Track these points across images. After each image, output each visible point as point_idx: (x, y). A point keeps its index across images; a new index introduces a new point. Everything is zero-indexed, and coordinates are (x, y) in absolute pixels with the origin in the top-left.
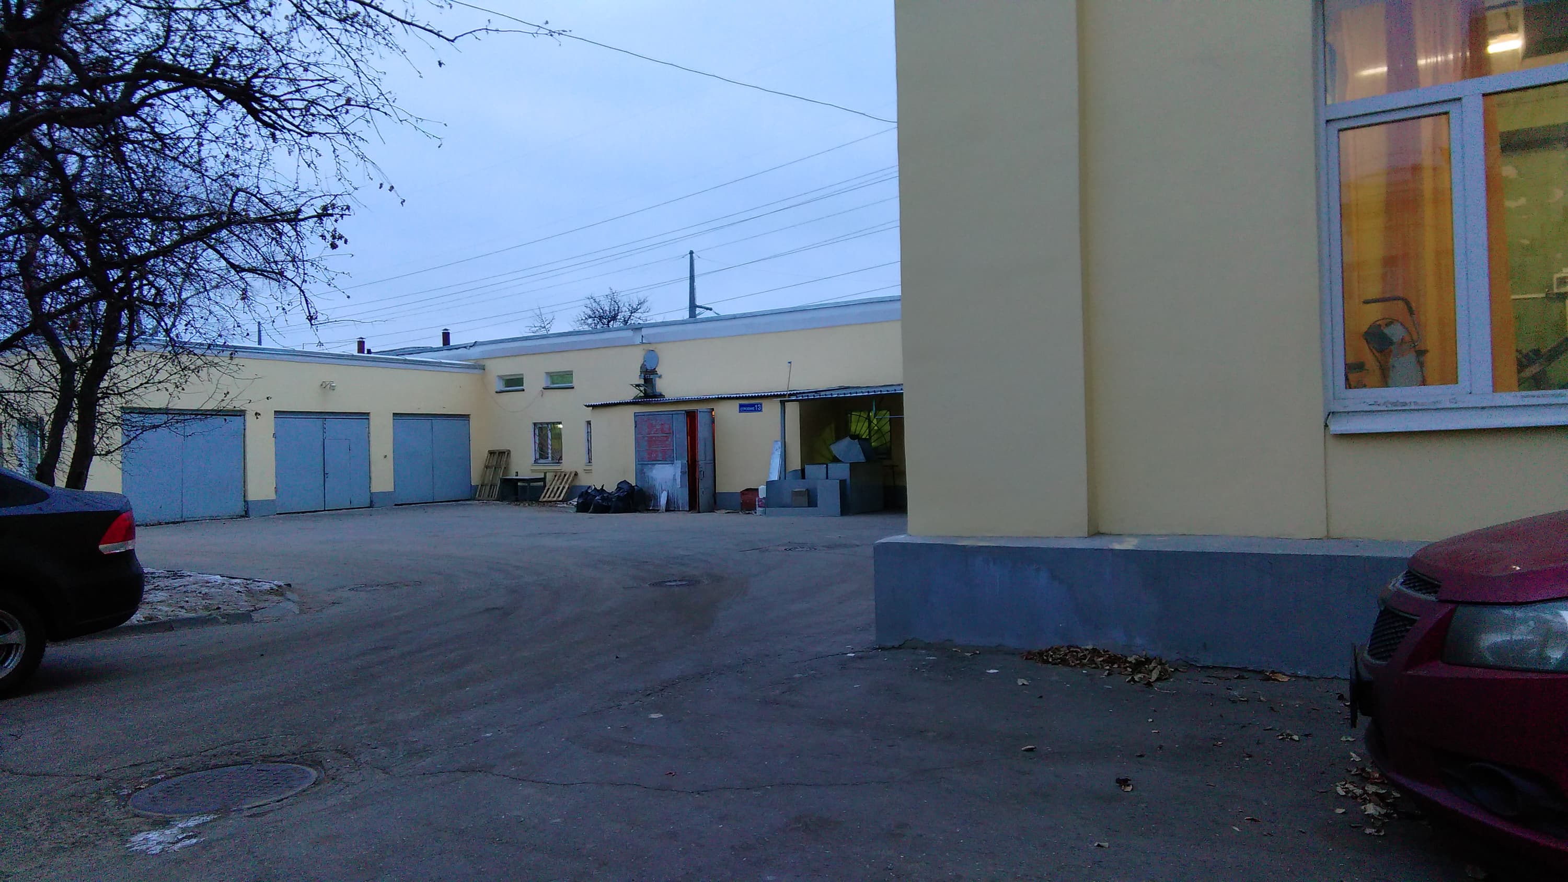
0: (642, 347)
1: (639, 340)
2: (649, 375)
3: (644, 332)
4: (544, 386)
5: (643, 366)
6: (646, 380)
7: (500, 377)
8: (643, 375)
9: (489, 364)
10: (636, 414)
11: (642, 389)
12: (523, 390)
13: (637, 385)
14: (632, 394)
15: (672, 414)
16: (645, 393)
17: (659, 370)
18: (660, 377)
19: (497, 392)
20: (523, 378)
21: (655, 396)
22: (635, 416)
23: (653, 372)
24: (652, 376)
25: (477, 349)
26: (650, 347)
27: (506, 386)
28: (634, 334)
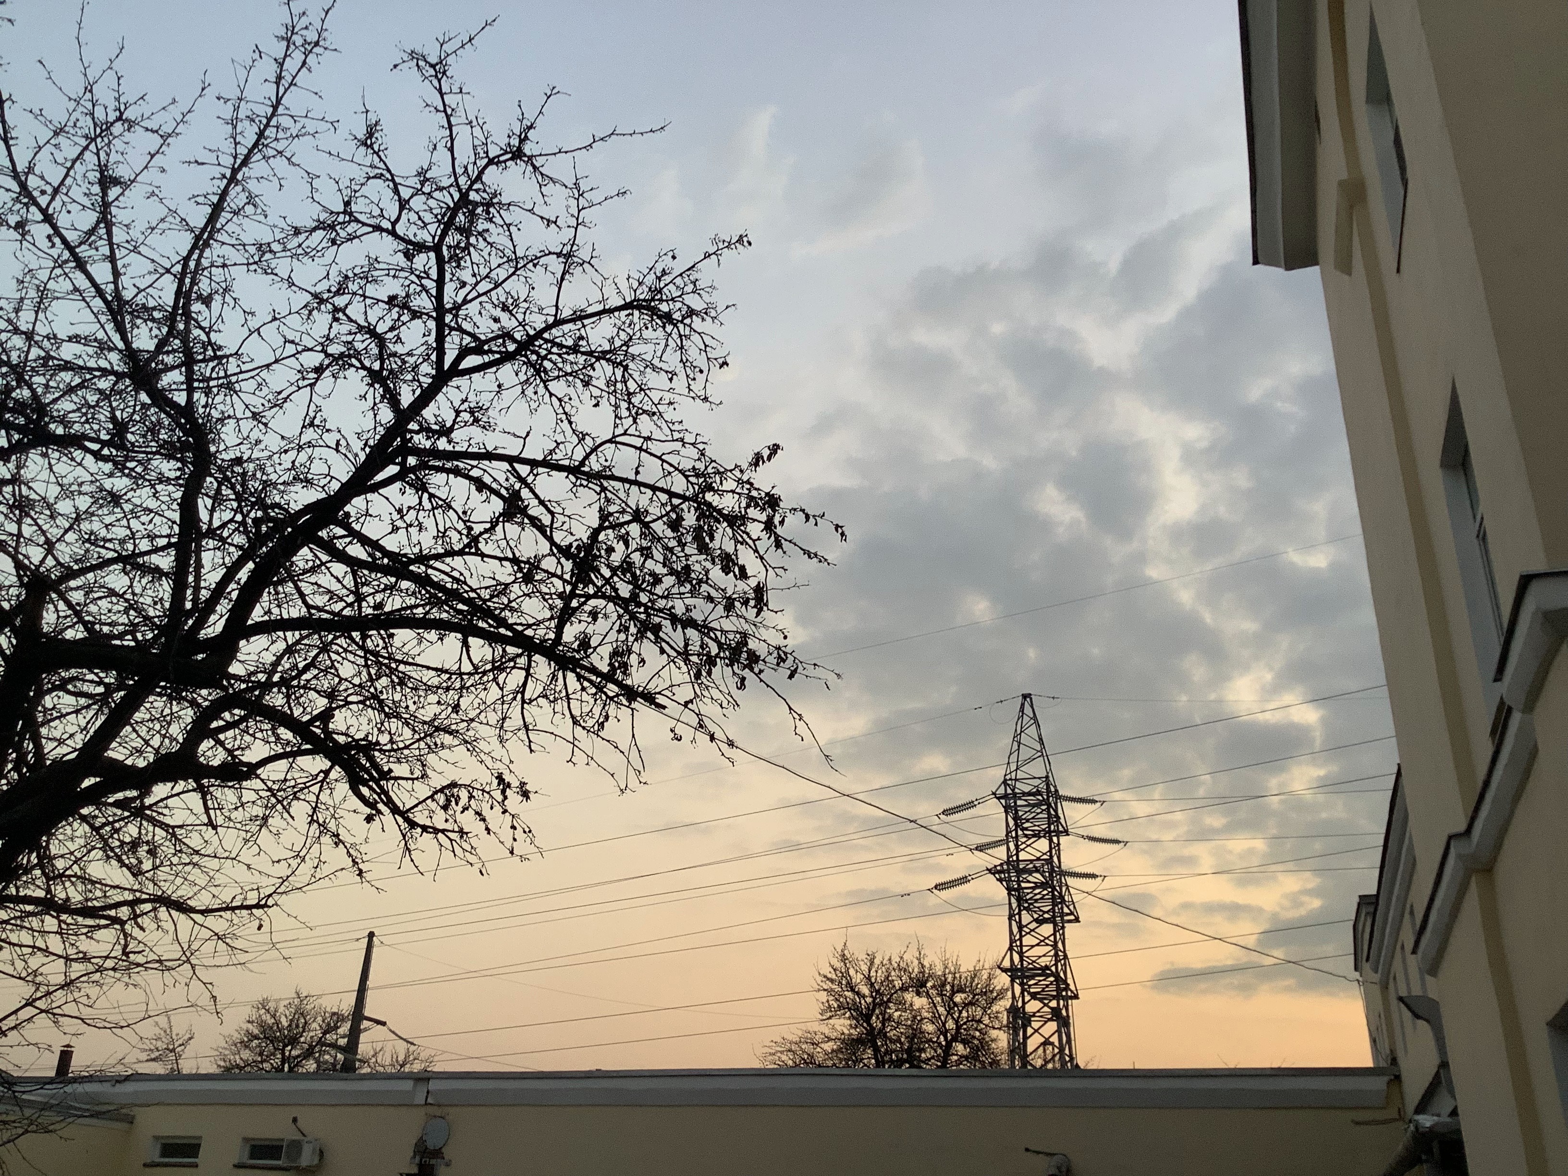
0: (422, 1111)
1: (420, 1099)
2: (427, 1160)
3: (433, 1085)
4: (236, 1162)
5: (419, 1142)
6: (421, 1166)
7: (156, 1138)
8: (418, 1159)
9: (144, 1117)
12: (196, 1166)
17: (452, 1153)
18: (447, 1163)
19: (145, 1165)
20: (199, 1145)
23: (437, 1153)
24: (433, 1162)
25: (129, 1087)
26: (437, 1111)
27: (164, 1154)
28: (415, 1086)
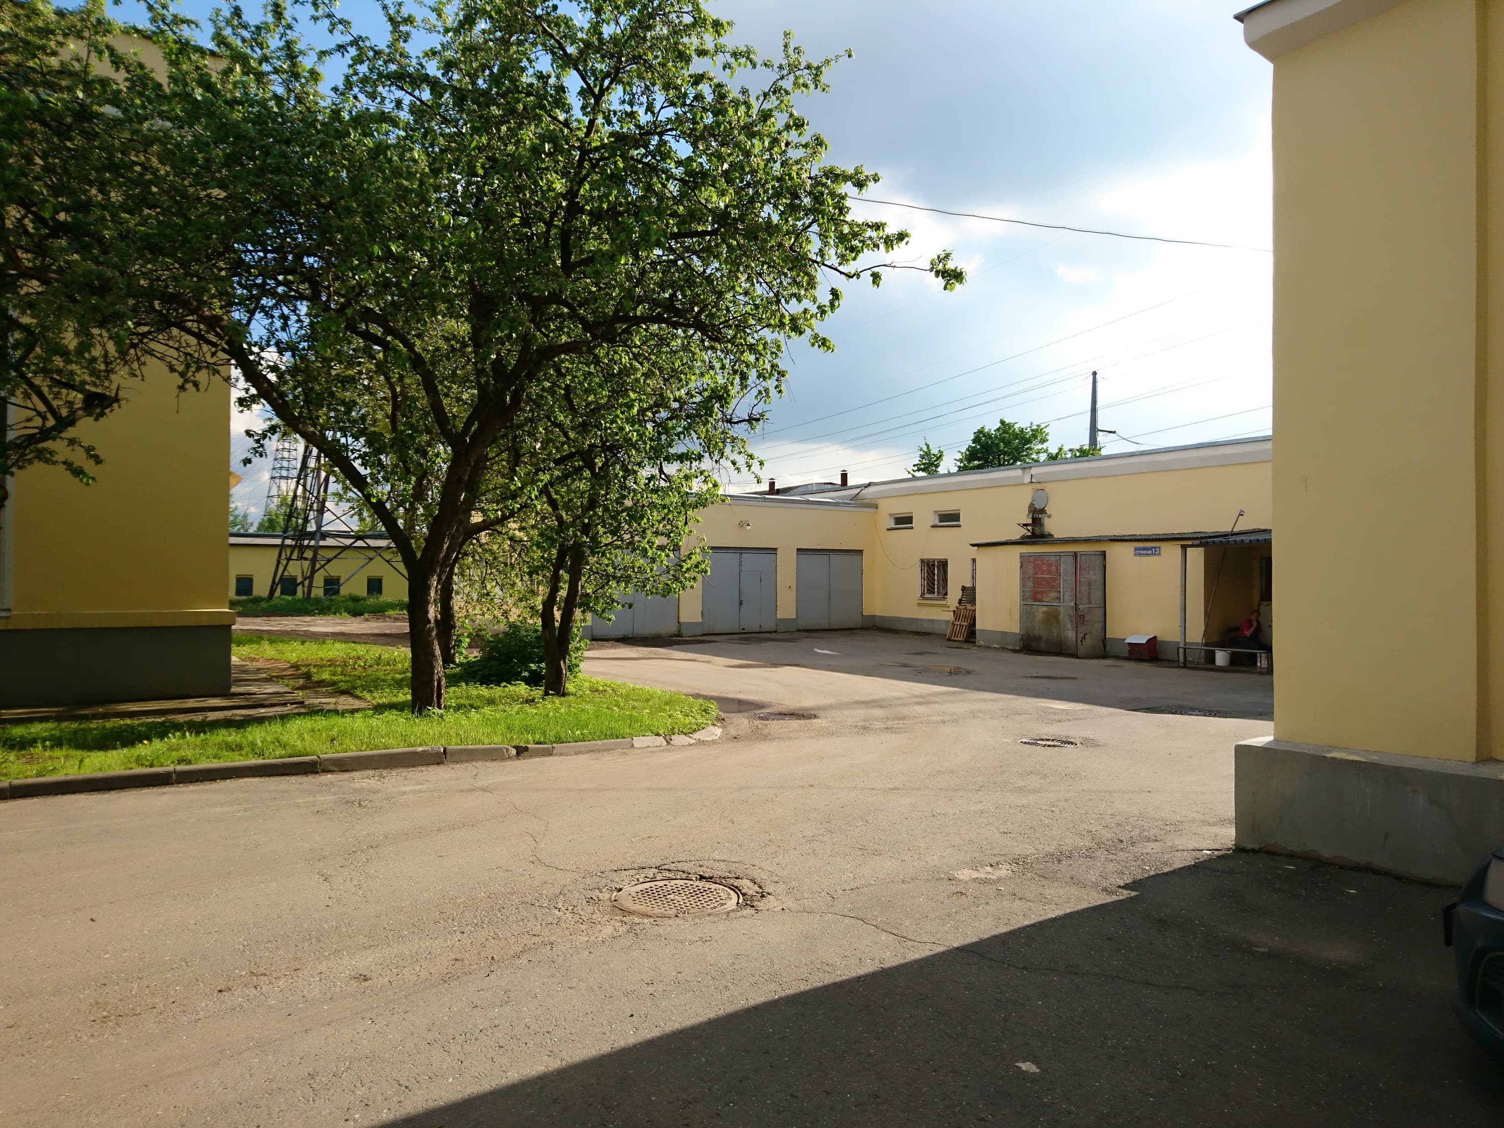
0: (1030, 487)
1: (1027, 479)
2: (1037, 515)
3: (1033, 472)
4: (932, 524)
5: (1031, 505)
6: (1034, 519)
7: (891, 515)
8: (1031, 515)
9: (882, 504)
10: (1022, 556)
11: (1029, 528)
12: (912, 528)
13: (1025, 525)
14: (1018, 533)
15: (1060, 555)
16: (1033, 533)
17: (1048, 510)
18: (1049, 516)
19: (888, 530)
20: (912, 517)
21: (1043, 536)
22: (1021, 557)
23: (1043, 511)
24: (1040, 516)
25: (871, 489)
26: (1039, 486)
27: (897, 524)
28: (1023, 474)
